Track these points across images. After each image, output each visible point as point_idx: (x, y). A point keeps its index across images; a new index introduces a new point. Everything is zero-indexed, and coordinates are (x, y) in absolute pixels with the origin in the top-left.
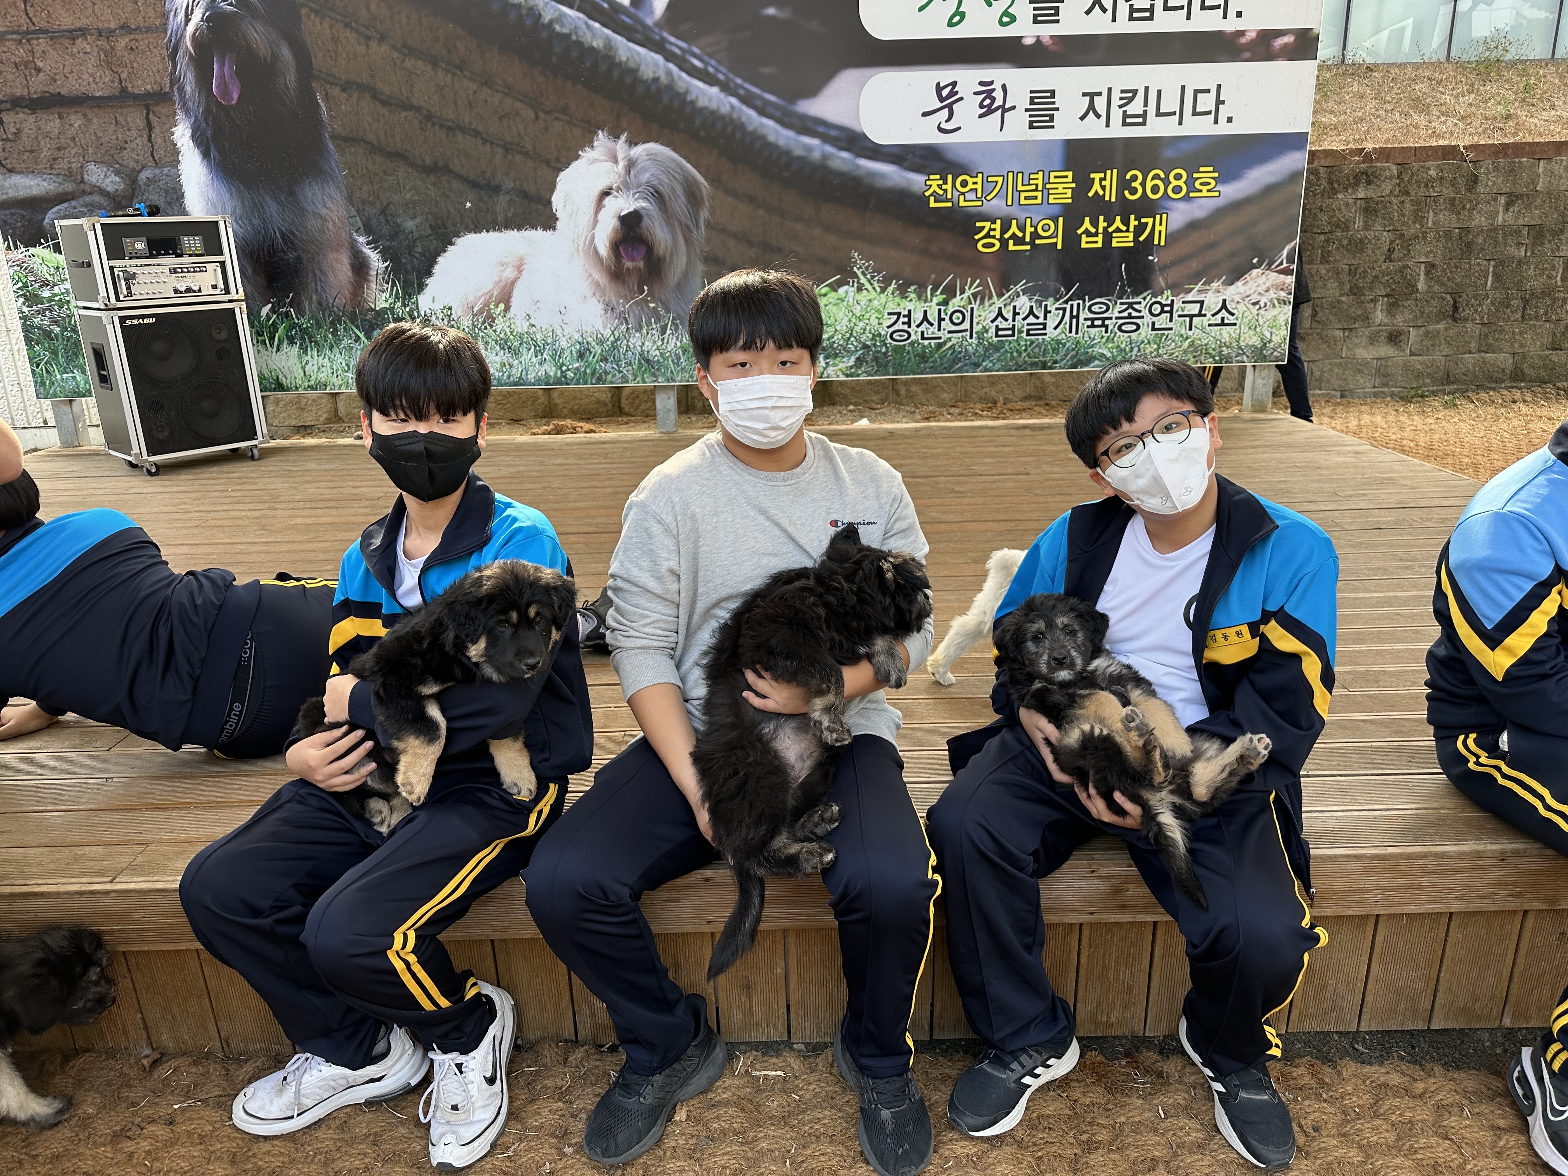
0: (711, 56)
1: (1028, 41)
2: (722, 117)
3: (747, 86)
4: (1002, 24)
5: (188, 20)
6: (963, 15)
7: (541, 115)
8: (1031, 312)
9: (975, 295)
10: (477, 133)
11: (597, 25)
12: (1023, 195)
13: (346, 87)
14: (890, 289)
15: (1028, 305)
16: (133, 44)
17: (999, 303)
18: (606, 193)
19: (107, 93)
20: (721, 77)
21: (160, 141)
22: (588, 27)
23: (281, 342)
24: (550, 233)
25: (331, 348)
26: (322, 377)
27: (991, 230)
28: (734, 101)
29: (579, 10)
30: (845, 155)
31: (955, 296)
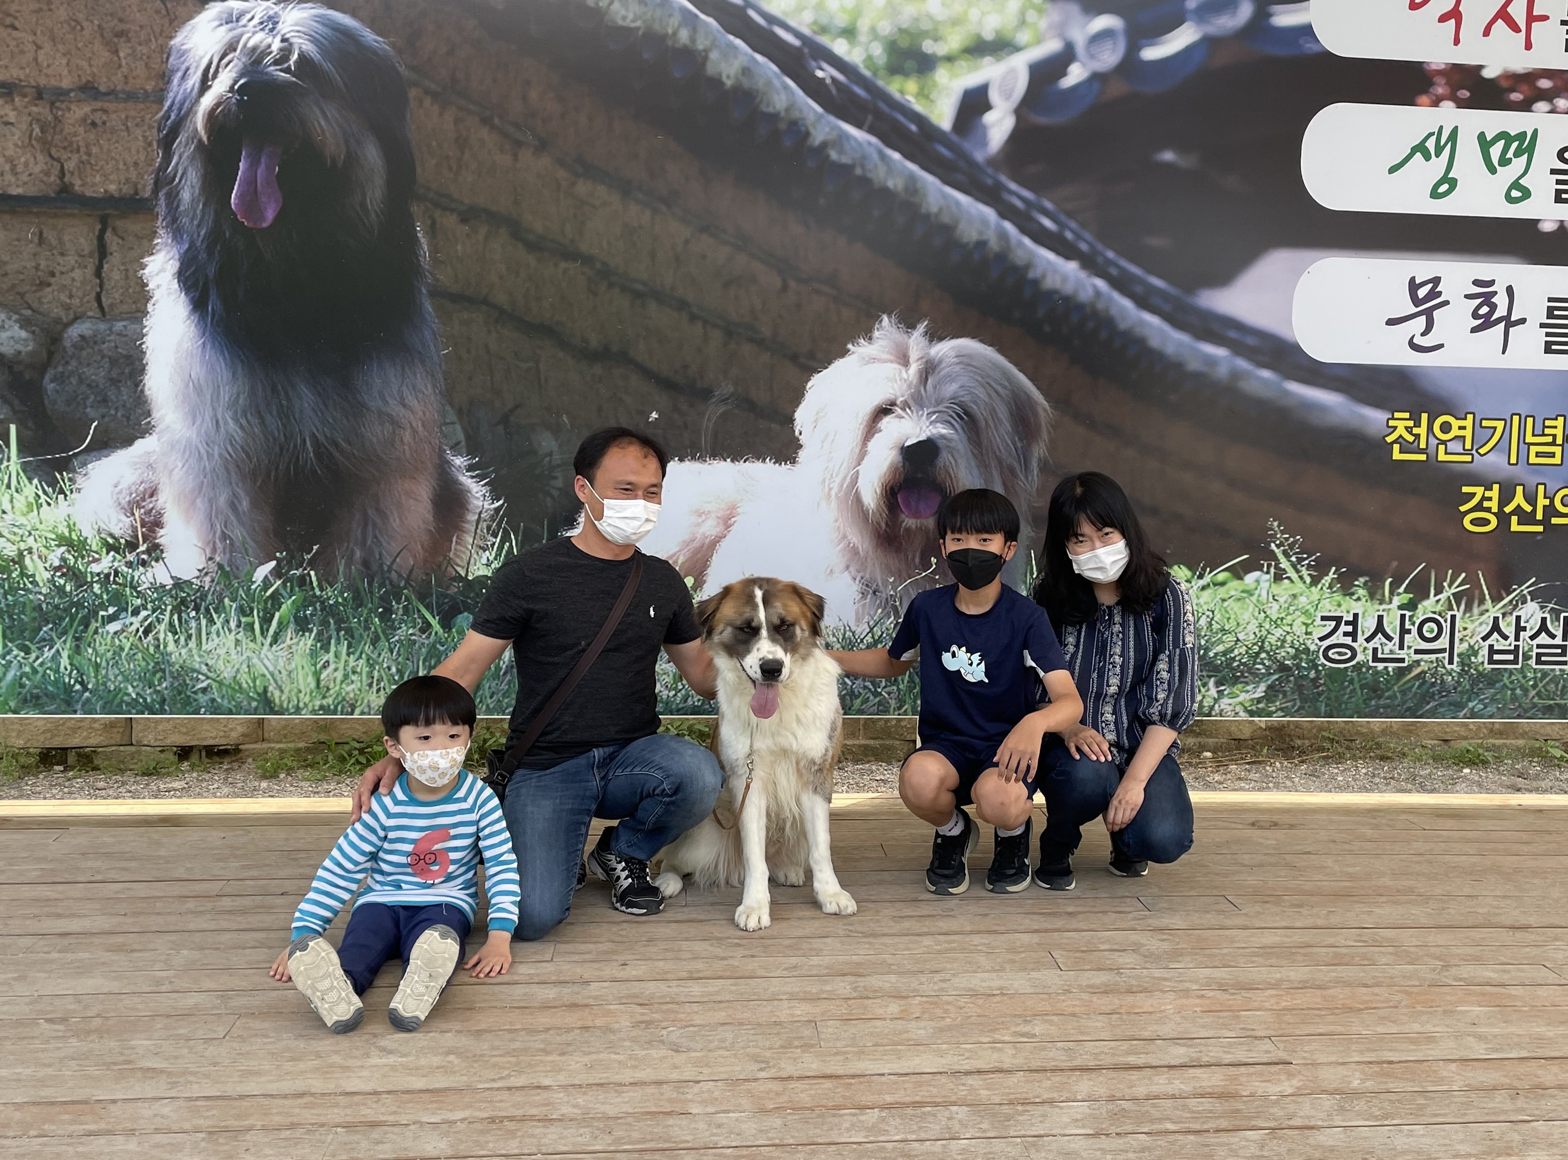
0: (1070, 215)
1: (1548, 227)
2: (1080, 307)
3: (1124, 263)
4: (1510, 199)
5: (205, 86)
6: (1453, 183)
7: (792, 284)
8: (1543, 628)
9: (1458, 596)
10: (682, 305)
11: (896, 156)
12: (1534, 449)
13: (469, 215)
14: (1327, 580)
15: (1539, 615)
16: (98, 117)
17: (1494, 611)
18: (884, 411)
19: (32, 191)
20: (1084, 247)
21: (116, 276)
22: (883, 156)
23: (282, 627)
24: (784, 468)
25: (375, 642)
26: (350, 689)
27: (1484, 498)
28: (1100, 283)
29: (871, 131)
30: (1266, 374)
31: (1427, 596)
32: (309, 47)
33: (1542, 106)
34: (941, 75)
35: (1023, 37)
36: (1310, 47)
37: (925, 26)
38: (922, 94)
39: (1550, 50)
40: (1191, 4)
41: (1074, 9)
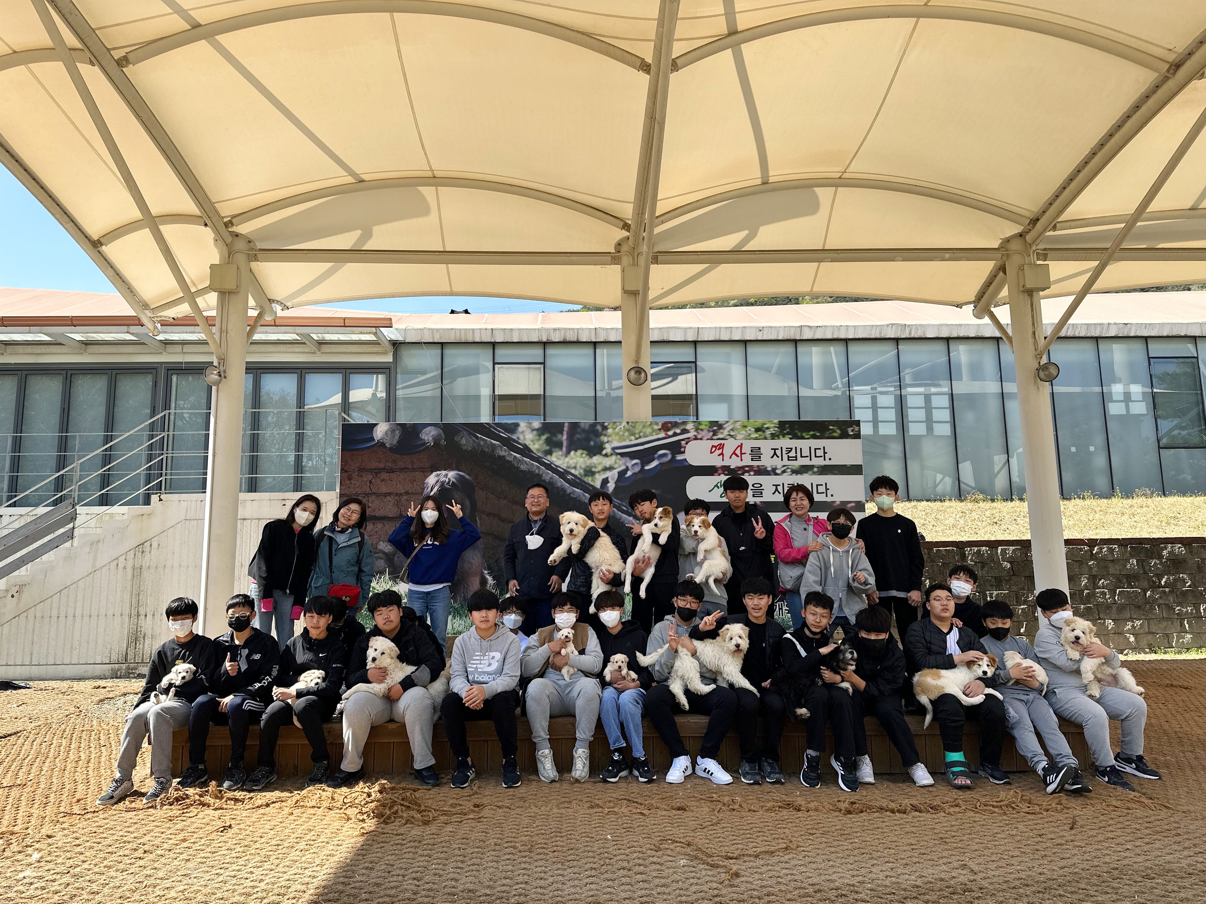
13: (488, 515)
29: (581, 489)
32: (454, 480)
34: (597, 476)
35: (616, 466)
36: (686, 463)
37: (593, 465)
38: (592, 480)
39: (747, 461)
40: (656, 456)
41: (628, 459)
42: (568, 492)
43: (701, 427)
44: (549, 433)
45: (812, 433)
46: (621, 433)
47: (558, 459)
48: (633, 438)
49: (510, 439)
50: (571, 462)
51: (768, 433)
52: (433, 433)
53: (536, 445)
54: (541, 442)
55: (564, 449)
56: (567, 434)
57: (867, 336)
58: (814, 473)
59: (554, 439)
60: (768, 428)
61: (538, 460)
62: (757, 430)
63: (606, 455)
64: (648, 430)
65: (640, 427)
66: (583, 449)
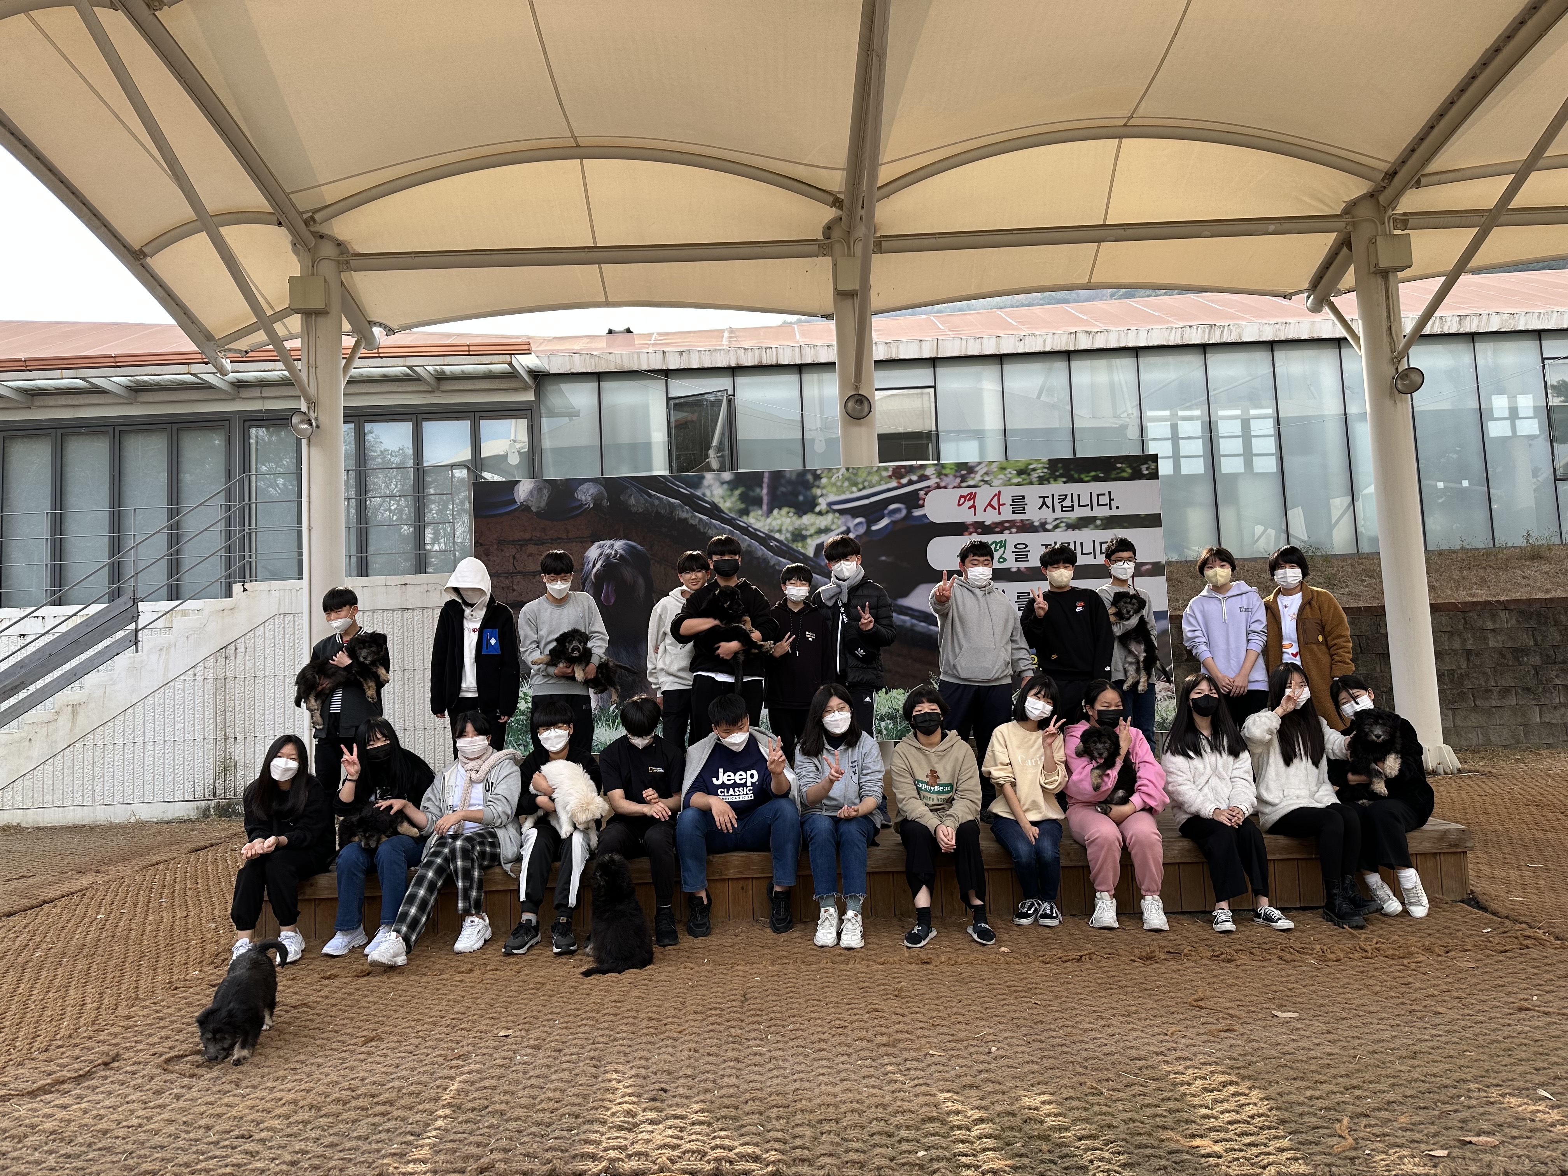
1: (1014, 570)
4: (1000, 562)
32: (622, 552)
33: (1007, 532)
34: (809, 541)
35: (833, 527)
36: (926, 521)
37: (803, 527)
38: (803, 547)
39: (1007, 514)
40: (886, 512)
41: (849, 517)
42: (772, 563)
43: (944, 472)
44: (745, 486)
45: (1093, 474)
46: (839, 484)
47: (757, 521)
48: (854, 489)
49: (692, 495)
50: (774, 523)
51: (1034, 475)
52: (592, 491)
53: (728, 503)
54: (734, 499)
55: (765, 507)
56: (768, 486)
57: (1165, 343)
58: (1097, 527)
59: (751, 494)
60: (1034, 470)
61: (730, 522)
62: (1020, 473)
63: (820, 513)
64: (875, 479)
65: (865, 475)
66: (790, 506)
